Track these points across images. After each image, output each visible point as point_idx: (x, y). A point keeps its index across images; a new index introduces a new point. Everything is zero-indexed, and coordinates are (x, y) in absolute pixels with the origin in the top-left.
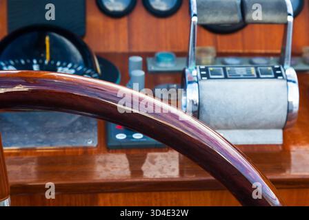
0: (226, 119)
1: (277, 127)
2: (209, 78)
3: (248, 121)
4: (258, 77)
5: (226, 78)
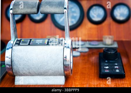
5: (29, 45)
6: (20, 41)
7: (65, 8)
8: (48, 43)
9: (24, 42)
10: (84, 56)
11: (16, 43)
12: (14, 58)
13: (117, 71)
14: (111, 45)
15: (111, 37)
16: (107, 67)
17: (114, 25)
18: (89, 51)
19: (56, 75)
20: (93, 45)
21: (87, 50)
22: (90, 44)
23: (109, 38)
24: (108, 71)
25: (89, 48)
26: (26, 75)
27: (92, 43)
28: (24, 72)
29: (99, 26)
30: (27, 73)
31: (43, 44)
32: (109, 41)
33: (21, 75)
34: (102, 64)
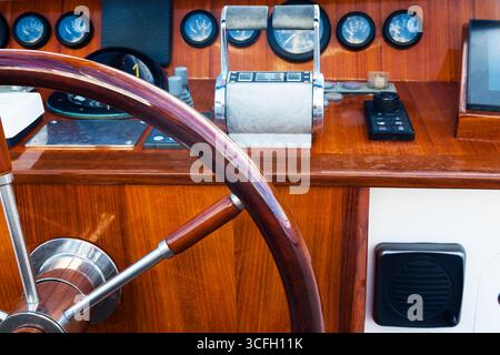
0: (253, 121)
1: (305, 132)
2: (237, 81)
3: (275, 124)
4: (285, 80)
5: (254, 81)
6: (237, 75)
7: (316, 20)
8: (285, 78)
9: (243, 77)
10: (337, 107)
11: (231, 79)
12: (230, 104)
13: (401, 128)
14: (385, 88)
15: (383, 73)
16: (382, 123)
17: (389, 52)
18: (344, 98)
19: (298, 133)
20: (350, 88)
21: (340, 97)
22: (344, 87)
23: (381, 76)
24: (384, 129)
25: (342, 93)
26: (249, 132)
27: (348, 84)
28: (246, 126)
29: (360, 53)
30: (250, 129)
31: (277, 81)
32: (379, 82)
33: (240, 132)
34: (373, 118)
